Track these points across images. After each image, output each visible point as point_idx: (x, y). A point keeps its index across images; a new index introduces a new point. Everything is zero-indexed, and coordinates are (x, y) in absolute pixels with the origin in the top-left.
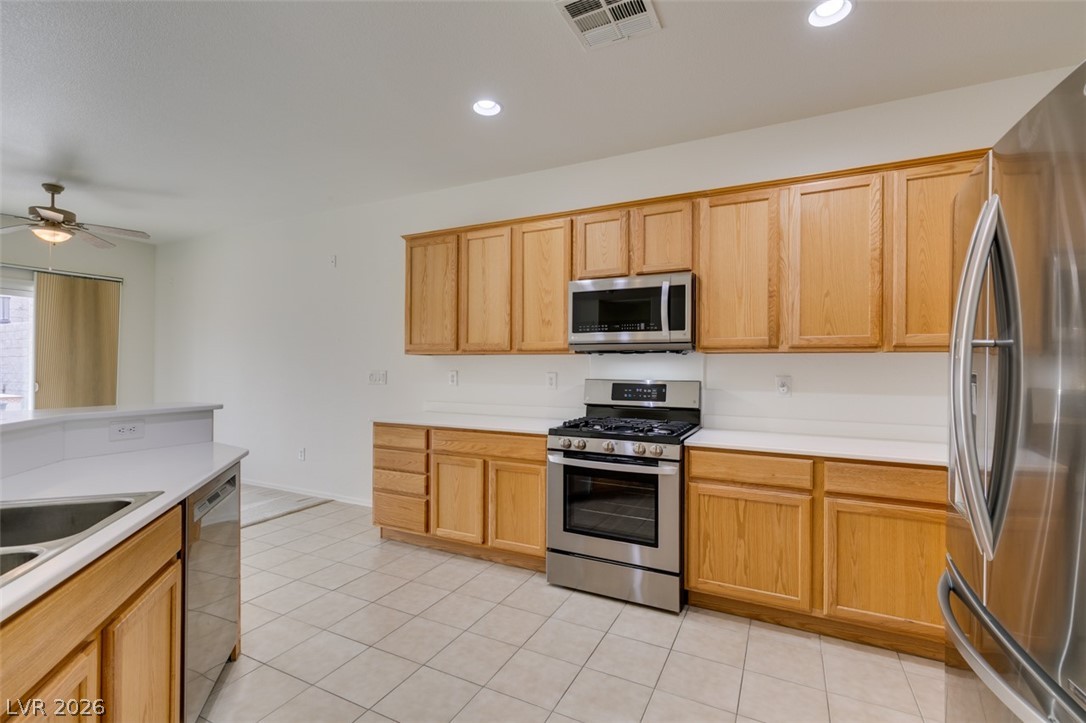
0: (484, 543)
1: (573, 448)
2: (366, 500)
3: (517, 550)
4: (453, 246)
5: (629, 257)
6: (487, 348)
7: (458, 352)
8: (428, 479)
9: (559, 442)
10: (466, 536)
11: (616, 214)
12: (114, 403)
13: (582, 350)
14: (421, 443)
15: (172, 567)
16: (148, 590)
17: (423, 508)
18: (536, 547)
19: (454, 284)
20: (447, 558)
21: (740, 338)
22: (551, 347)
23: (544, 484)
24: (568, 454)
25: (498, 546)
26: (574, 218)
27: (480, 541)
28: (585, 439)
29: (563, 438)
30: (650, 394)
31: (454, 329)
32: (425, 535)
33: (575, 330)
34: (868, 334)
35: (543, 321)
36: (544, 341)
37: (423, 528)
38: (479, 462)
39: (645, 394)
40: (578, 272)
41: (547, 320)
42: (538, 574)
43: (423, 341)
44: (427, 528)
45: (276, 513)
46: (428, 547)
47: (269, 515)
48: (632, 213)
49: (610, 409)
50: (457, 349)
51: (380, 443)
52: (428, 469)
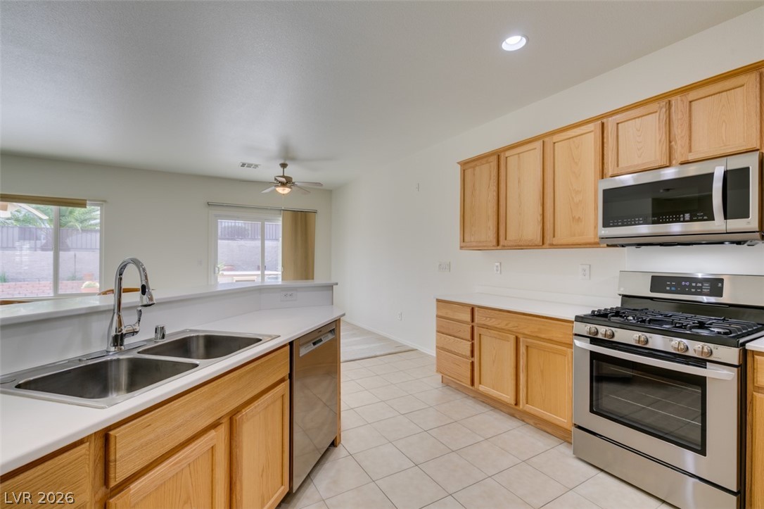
0: (516, 404)
1: (600, 336)
2: (432, 352)
3: (545, 418)
4: (494, 164)
5: (670, 148)
6: (521, 243)
7: (498, 248)
8: (473, 345)
9: (584, 328)
10: (501, 396)
11: (654, 106)
12: (313, 279)
13: (614, 243)
14: (468, 317)
15: (283, 384)
16: (264, 396)
17: (469, 366)
18: (564, 420)
19: (495, 194)
20: (486, 410)
22: (583, 241)
23: (570, 365)
24: (594, 341)
25: (527, 410)
26: (605, 120)
27: (512, 402)
28: (613, 329)
29: (589, 326)
30: (701, 288)
31: (495, 229)
32: (471, 387)
33: (606, 225)
35: (574, 218)
36: (574, 235)
37: (469, 382)
38: (512, 338)
39: (694, 287)
40: (610, 169)
41: (577, 217)
42: (566, 443)
43: (472, 240)
44: (473, 384)
45: (382, 353)
46: (474, 398)
47: (378, 353)
48: (673, 102)
49: (649, 300)
50: (498, 244)
51: (440, 314)
52: (473, 338)
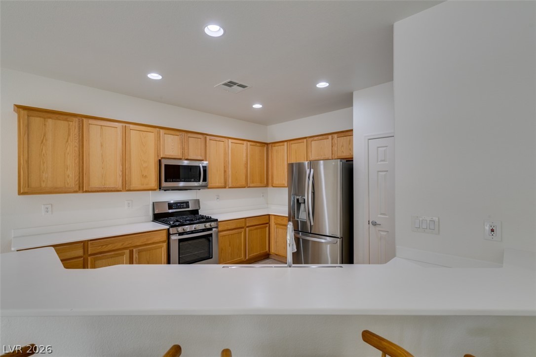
1: (183, 231)
4: (75, 125)
5: (182, 152)
11: (177, 133)
19: (77, 149)
21: (217, 185)
22: (147, 188)
24: (180, 234)
26: (158, 129)
30: (183, 206)
33: (166, 181)
34: (244, 183)
35: (142, 176)
36: (143, 185)
38: (127, 251)
40: (161, 154)
41: (145, 175)
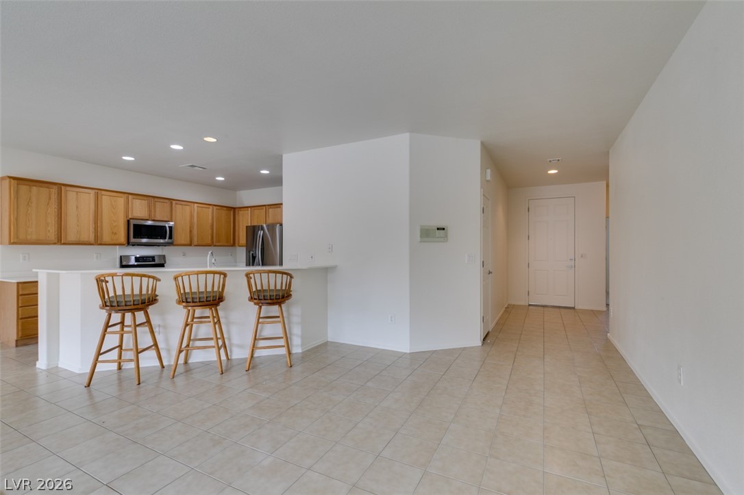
4: (55, 191)
5: (149, 214)
19: (56, 210)
21: (183, 242)
22: (117, 243)
26: (127, 195)
30: (149, 260)
31: (57, 233)
34: (210, 242)
36: (112, 240)
40: (130, 216)
41: (115, 232)
43: (29, 237)
48: (150, 199)
50: (59, 242)
